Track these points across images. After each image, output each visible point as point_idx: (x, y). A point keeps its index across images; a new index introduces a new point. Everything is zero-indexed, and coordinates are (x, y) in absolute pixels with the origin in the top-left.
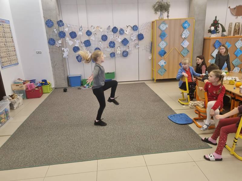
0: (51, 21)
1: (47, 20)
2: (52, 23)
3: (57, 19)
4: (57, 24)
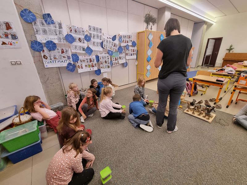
0: (30, 12)
1: (23, 9)
2: (33, 15)
3: (42, 10)
4: (43, 20)
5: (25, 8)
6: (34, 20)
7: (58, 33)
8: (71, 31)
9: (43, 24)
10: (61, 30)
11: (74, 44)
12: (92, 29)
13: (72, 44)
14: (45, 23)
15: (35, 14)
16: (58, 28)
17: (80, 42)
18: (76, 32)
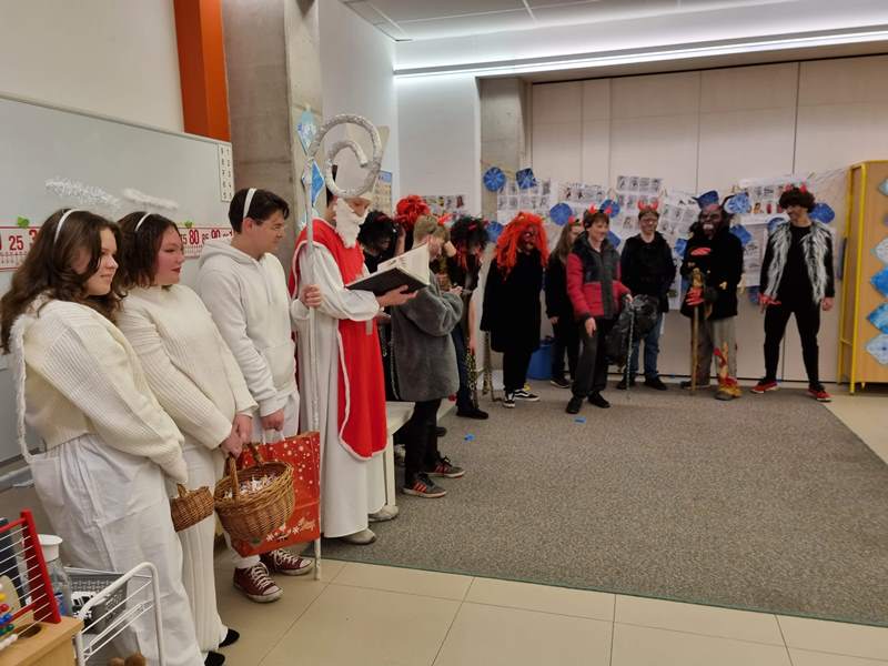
0: (499, 171)
1: (489, 168)
2: (503, 177)
3: (518, 166)
4: (516, 183)
5: (493, 165)
6: (501, 185)
7: (537, 204)
8: (569, 194)
9: (514, 189)
10: (546, 195)
12: (627, 184)
14: (517, 187)
15: (506, 174)
16: (540, 195)
18: (580, 195)
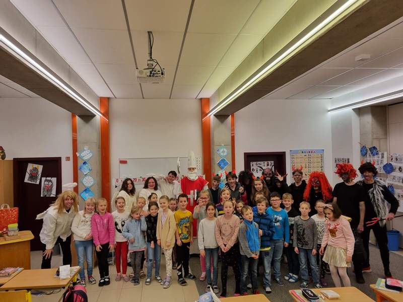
0: (365, 147)
1: (362, 146)
2: (366, 150)
3: (371, 145)
6: (366, 154)
7: (379, 163)
8: (392, 159)
10: (383, 159)
11: (393, 174)
13: (391, 174)
14: (371, 155)
16: (380, 158)
17: (401, 171)
18: (397, 159)
